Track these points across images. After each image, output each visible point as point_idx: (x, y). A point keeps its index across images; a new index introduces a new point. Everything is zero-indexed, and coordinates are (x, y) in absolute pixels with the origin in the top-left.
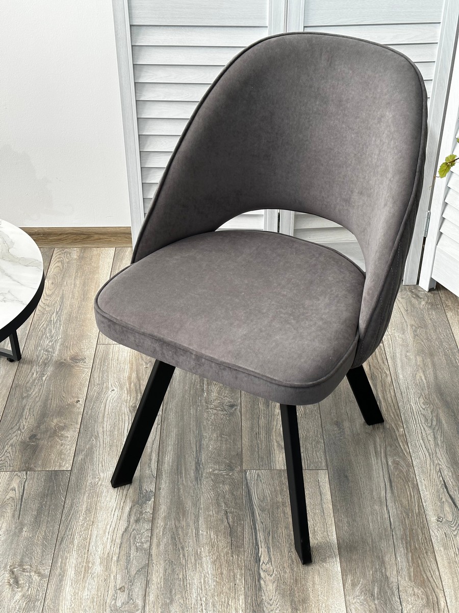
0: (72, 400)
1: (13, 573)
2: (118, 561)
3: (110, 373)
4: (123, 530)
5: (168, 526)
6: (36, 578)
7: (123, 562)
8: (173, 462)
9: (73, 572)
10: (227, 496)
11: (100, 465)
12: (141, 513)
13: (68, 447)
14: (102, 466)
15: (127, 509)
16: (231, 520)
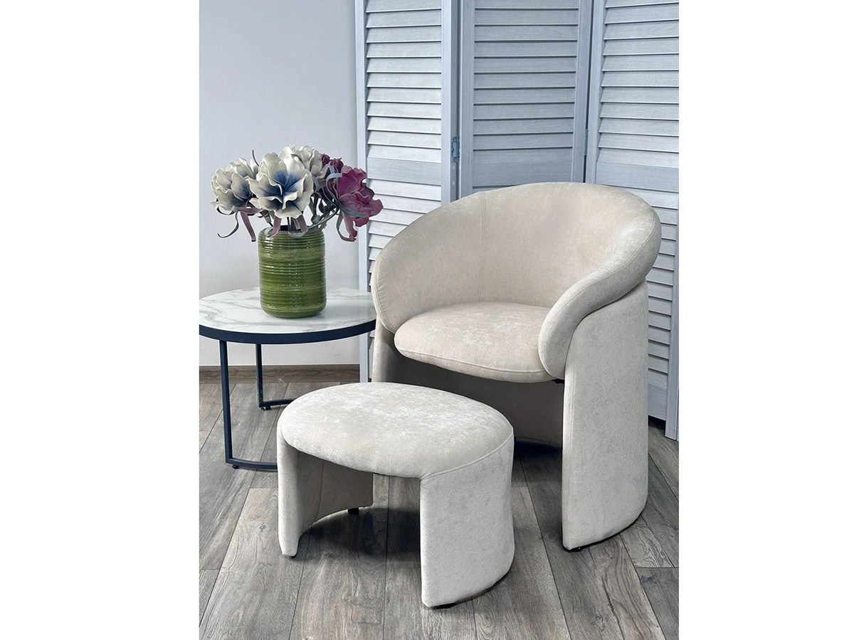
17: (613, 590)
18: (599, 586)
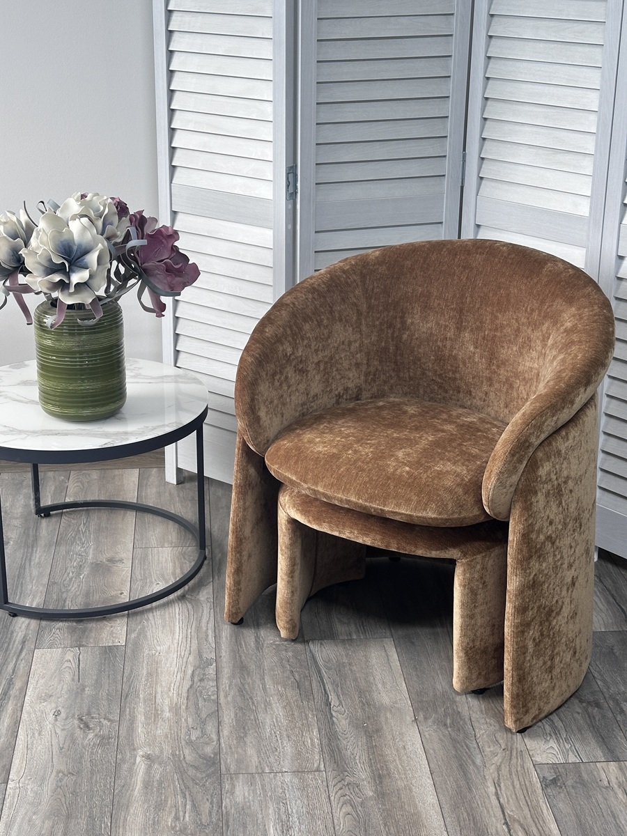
0: (115, 592)
1: (82, 720)
2: (187, 708)
3: (151, 570)
4: (188, 687)
5: (233, 683)
6: (105, 722)
7: (192, 709)
8: (231, 636)
9: (143, 718)
10: (291, 660)
11: (155, 641)
12: (204, 674)
13: (119, 628)
14: (158, 641)
15: (190, 672)
16: (297, 677)
17: (508, 801)
18: (490, 795)
